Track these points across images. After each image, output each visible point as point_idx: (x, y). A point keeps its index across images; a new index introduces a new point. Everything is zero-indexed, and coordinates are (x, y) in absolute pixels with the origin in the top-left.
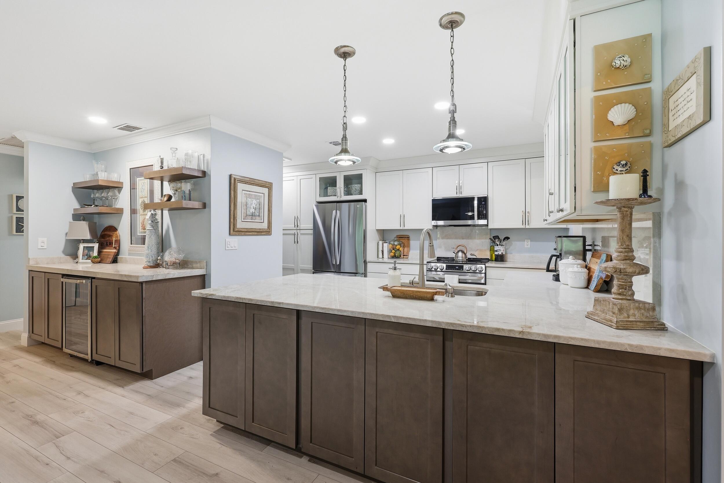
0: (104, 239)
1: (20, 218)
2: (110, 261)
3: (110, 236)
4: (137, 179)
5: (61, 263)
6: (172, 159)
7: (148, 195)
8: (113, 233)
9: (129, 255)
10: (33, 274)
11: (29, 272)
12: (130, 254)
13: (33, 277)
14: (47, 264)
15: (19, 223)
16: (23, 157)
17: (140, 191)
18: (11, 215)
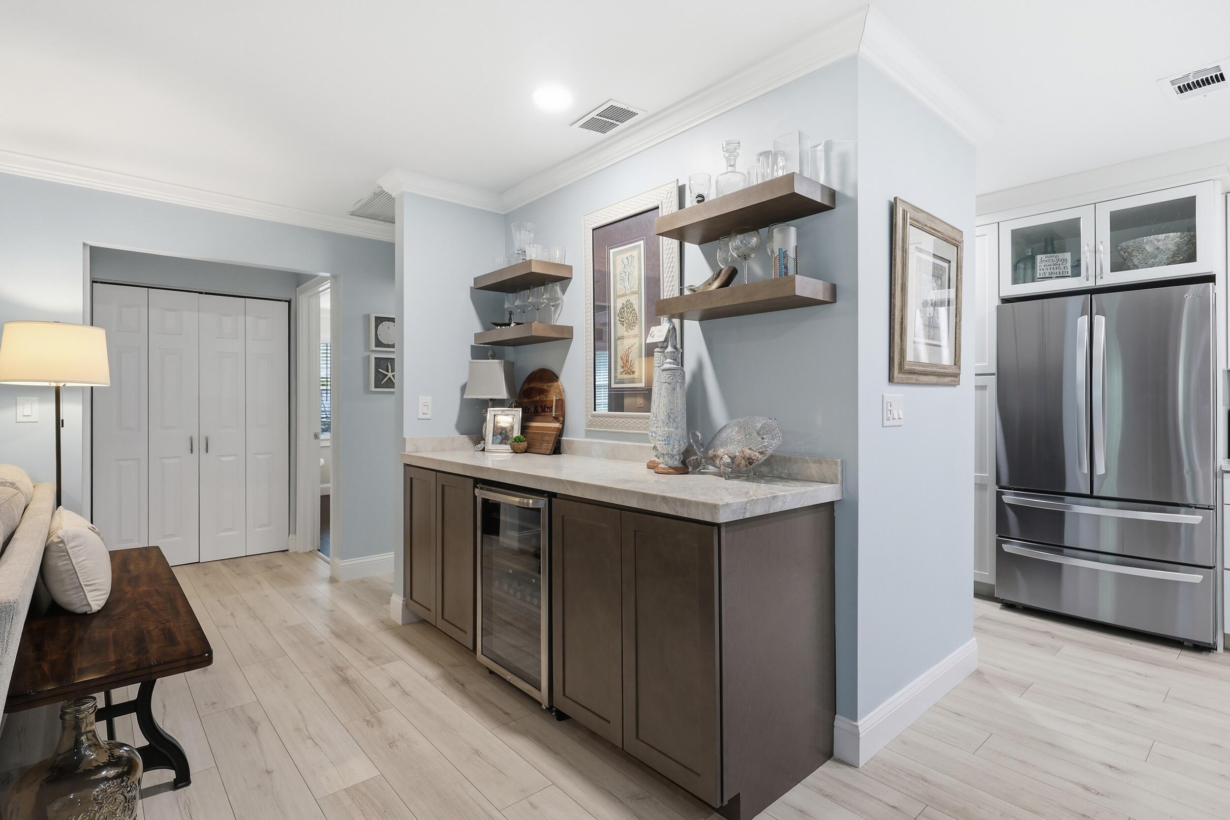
0: (529, 399)
1: (380, 360)
2: (550, 448)
3: (543, 392)
4: (612, 251)
5: (454, 449)
6: (727, 173)
7: (640, 288)
8: (550, 384)
9: (587, 437)
10: (413, 473)
11: (405, 468)
12: (589, 434)
13: (411, 479)
14: (433, 450)
15: (380, 370)
16: (394, 244)
17: (618, 281)
18: (368, 354)
